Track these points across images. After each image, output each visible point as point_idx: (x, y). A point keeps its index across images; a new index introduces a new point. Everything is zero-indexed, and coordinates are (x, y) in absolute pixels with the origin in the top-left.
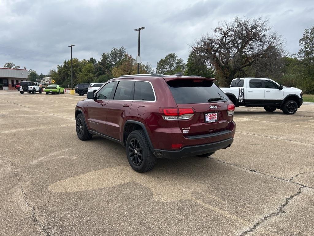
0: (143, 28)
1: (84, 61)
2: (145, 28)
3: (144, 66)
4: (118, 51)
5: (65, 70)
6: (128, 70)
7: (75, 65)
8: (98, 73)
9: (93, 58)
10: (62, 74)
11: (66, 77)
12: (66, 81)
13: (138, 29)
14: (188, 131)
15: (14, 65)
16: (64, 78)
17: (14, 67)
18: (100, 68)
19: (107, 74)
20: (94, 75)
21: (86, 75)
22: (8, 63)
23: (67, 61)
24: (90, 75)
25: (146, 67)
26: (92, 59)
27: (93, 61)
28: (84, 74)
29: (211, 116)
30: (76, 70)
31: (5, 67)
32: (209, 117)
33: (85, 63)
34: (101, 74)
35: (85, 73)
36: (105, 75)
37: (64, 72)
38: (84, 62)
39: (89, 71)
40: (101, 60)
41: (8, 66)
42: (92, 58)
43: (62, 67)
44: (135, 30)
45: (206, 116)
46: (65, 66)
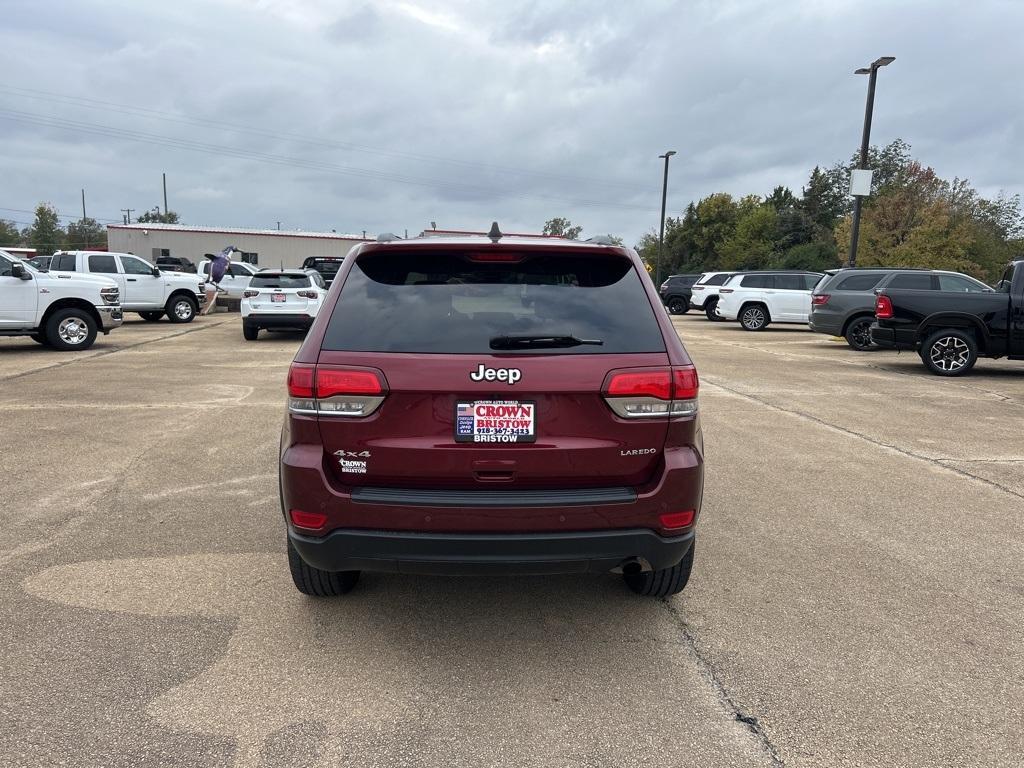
0: (887, 60)
1: (748, 201)
2: (894, 58)
3: (983, 203)
4: (878, 158)
5: (686, 233)
6: (896, 223)
7: (719, 213)
8: (788, 237)
9: (785, 189)
10: (677, 246)
11: (687, 255)
12: (688, 265)
13: (868, 67)
14: (364, 464)
15: (568, 224)
16: (681, 257)
17: (566, 231)
18: (797, 221)
19: (820, 241)
20: (773, 246)
21: (746, 247)
22: (555, 221)
23: (696, 205)
24: (757, 247)
25: (995, 207)
26: (778, 191)
27: (781, 198)
28: (740, 244)
29: (490, 412)
30: (718, 231)
31: (546, 230)
32: (477, 418)
33: (751, 207)
34: (796, 242)
35: (743, 241)
36: (809, 246)
37: (684, 238)
38: (749, 205)
39: (758, 234)
40: (805, 194)
41: (553, 226)
42: (781, 189)
43: (681, 222)
44: (858, 72)
45: (464, 409)
46: (689, 221)
